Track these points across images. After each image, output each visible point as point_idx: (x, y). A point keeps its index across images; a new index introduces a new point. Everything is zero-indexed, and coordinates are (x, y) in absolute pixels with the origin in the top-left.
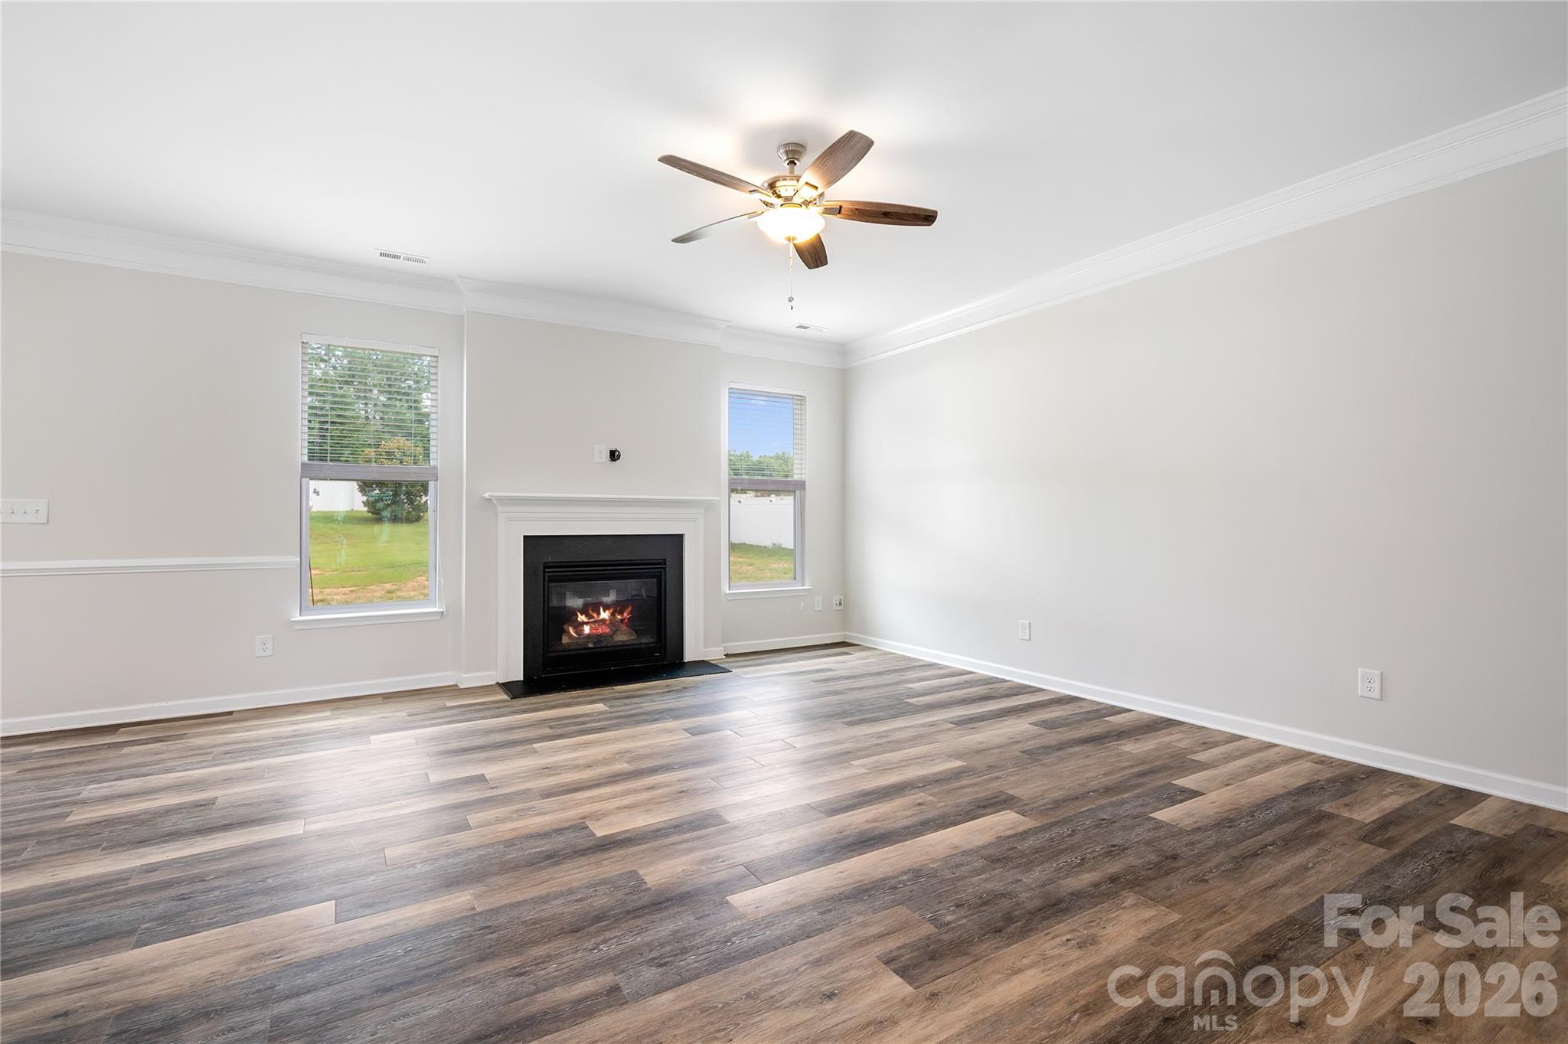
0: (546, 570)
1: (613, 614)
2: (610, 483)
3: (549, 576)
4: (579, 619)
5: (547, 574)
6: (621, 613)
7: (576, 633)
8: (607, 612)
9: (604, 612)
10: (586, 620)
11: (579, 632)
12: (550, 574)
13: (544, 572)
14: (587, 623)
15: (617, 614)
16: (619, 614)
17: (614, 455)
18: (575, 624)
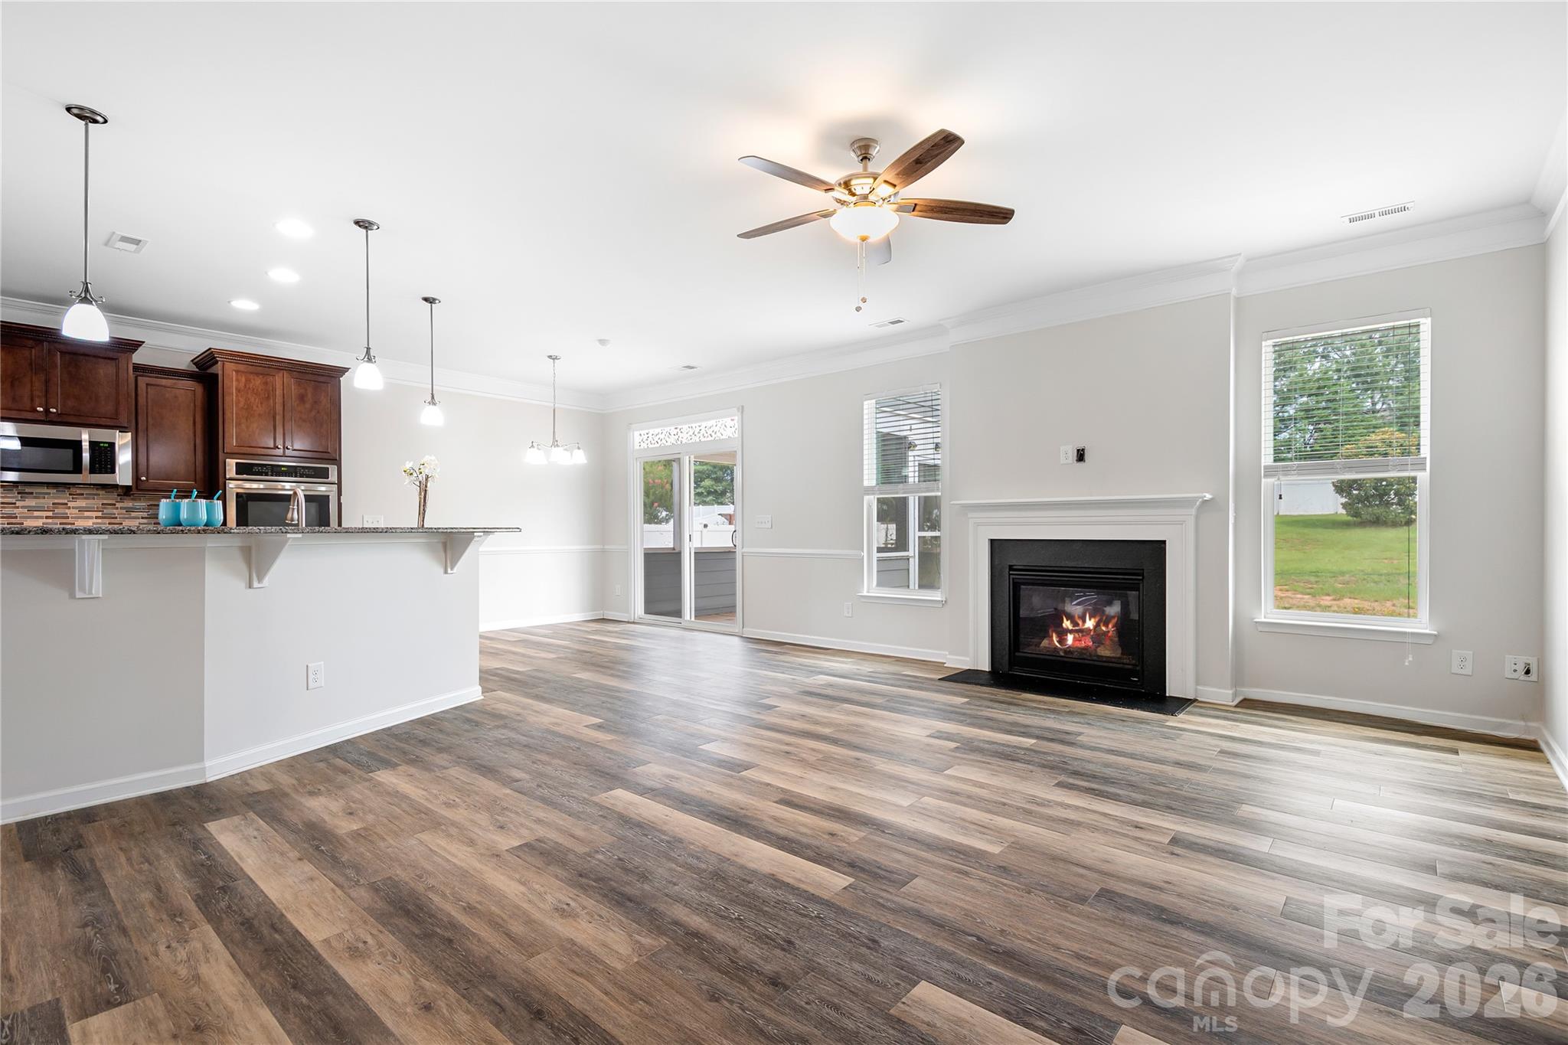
0: (1011, 572)
1: (1097, 625)
2: (1079, 485)
3: (1013, 579)
4: (1064, 625)
5: (1011, 576)
6: (1106, 625)
7: (1059, 642)
8: (1093, 620)
9: (1090, 620)
10: (1070, 627)
11: (1062, 641)
12: (1014, 576)
13: (1010, 574)
14: (1071, 632)
15: (1102, 624)
16: (1104, 625)
17: (1081, 456)
18: (1059, 630)
